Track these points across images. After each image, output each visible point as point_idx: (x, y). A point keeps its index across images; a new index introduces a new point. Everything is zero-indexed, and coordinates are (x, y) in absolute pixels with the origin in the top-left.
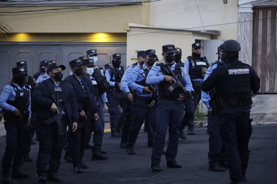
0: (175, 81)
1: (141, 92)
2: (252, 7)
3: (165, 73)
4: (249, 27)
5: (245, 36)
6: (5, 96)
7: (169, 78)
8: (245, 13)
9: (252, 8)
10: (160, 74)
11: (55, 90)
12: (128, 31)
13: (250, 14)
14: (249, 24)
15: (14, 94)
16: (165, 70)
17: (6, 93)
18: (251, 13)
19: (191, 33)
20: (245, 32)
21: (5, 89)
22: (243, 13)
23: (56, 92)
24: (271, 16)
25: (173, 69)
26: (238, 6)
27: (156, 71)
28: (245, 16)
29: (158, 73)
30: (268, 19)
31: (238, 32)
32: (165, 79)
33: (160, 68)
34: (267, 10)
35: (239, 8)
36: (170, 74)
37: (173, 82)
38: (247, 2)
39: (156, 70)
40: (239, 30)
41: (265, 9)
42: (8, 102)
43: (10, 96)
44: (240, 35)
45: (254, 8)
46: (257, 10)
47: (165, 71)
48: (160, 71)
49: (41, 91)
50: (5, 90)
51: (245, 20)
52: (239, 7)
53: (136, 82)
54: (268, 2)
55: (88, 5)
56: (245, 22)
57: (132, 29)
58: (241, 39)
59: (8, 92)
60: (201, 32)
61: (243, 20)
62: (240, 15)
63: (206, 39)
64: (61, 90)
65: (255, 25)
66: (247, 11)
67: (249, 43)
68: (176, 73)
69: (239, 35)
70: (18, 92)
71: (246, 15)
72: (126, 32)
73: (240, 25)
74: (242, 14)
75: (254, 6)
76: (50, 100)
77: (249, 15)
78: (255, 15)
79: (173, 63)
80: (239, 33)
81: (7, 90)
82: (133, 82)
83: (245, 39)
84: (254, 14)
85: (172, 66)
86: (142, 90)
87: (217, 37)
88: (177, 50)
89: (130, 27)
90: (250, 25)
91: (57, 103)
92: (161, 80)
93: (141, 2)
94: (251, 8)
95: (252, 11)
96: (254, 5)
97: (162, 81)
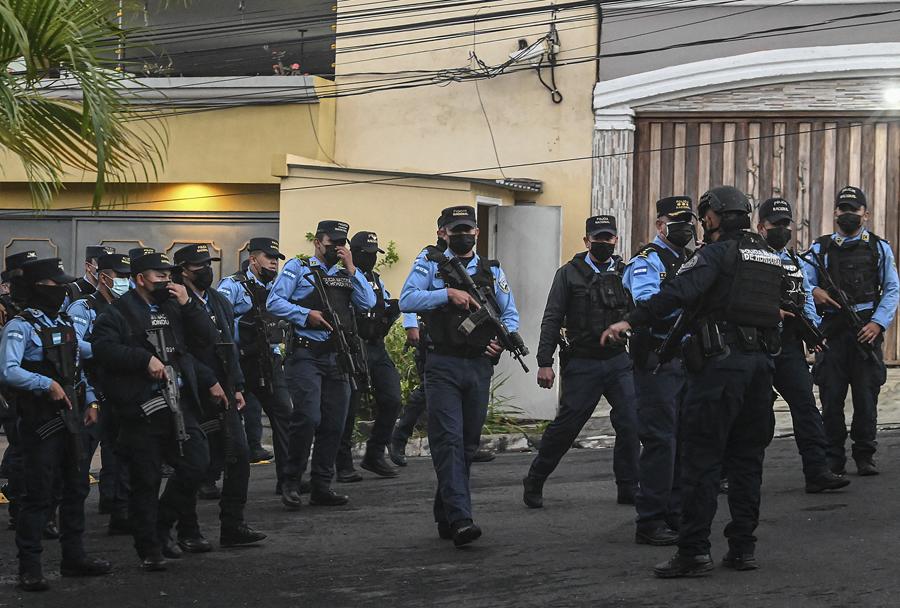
0: (478, 305)
1: (302, 323)
2: (634, 115)
3: (450, 282)
4: (624, 171)
5: (614, 196)
6: (15, 351)
7: (462, 296)
8: (614, 130)
9: (632, 117)
10: (437, 283)
11: (153, 323)
12: (283, 178)
13: (626, 133)
14: (625, 161)
15: (38, 341)
16: (450, 274)
17: (16, 343)
18: (631, 130)
19: (468, 186)
20: (612, 184)
21: (11, 332)
22: (607, 131)
23: (155, 327)
24: (686, 142)
25: (471, 272)
26: (594, 110)
27: (425, 275)
28: (612, 140)
29: (431, 282)
30: (677, 150)
31: (592, 187)
32: (450, 299)
33: (436, 268)
34: (675, 124)
35: (597, 118)
36: (464, 286)
37: (474, 308)
38: (619, 101)
39: (426, 271)
40: (596, 179)
41: (669, 120)
42: (26, 364)
43: (26, 349)
44: (600, 193)
45: (637, 119)
46: (647, 123)
47: (450, 277)
48: (437, 276)
49: (117, 330)
50: (10, 335)
51: (613, 150)
52: (595, 115)
53: (290, 301)
54: (677, 102)
55: (158, 102)
56: (613, 155)
57: (296, 173)
58: (602, 205)
59: (20, 340)
60: (498, 182)
61: (607, 152)
62: (598, 136)
63: (506, 205)
64: (166, 322)
65: (641, 167)
66: (618, 125)
67: (625, 216)
68: (481, 284)
69: (595, 194)
70: (46, 334)
71: (615, 137)
72: (277, 180)
73: (598, 164)
74: (605, 133)
75: (636, 113)
76: (143, 350)
77: (624, 135)
78: (640, 138)
79: (469, 255)
80: (596, 187)
81: (15, 335)
82: (282, 300)
83: (612, 203)
84: (637, 134)
85: (470, 265)
86: (304, 319)
87: (531, 200)
88: (371, 238)
89: (290, 166)
90: (627, 165)
91: (163, 356)
92: (441, 301)
93: (316, 97)
94: (629, 118)
95: (632, 127)
96: (639, 110)
97: (443, 304)
